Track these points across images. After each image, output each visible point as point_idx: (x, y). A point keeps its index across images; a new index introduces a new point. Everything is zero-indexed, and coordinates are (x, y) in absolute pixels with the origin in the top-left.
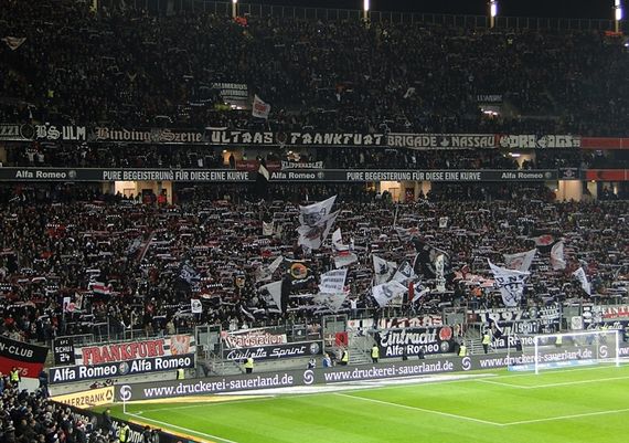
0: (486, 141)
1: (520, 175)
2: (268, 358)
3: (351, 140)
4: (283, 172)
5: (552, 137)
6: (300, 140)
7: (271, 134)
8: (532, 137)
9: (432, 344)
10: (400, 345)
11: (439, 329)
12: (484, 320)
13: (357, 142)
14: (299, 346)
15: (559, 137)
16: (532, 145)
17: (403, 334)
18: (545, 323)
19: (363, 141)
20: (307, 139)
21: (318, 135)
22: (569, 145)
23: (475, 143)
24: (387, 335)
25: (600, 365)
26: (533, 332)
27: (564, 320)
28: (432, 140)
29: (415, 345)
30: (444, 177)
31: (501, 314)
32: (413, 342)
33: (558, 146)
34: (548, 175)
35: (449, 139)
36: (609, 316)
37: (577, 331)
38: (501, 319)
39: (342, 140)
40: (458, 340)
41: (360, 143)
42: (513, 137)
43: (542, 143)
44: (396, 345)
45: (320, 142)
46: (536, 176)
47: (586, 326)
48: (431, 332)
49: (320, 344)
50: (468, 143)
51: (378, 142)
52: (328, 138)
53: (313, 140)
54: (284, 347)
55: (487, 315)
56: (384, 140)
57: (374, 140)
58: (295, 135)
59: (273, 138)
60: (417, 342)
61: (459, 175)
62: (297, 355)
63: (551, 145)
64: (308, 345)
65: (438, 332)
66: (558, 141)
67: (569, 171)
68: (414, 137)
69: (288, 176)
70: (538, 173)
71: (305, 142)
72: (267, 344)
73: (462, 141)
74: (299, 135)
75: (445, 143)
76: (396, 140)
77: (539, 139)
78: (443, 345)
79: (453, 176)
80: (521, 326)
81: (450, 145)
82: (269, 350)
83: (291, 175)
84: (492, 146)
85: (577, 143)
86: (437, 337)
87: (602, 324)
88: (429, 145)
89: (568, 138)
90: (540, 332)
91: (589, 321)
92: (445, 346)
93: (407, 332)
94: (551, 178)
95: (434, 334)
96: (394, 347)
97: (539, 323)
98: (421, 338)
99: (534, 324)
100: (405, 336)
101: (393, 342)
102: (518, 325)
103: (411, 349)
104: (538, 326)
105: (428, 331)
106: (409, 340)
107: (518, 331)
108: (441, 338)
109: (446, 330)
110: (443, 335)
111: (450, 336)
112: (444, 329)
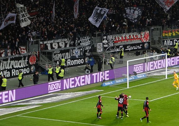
10: (8, 70)
11: (29, 56)
12: (49, 48)
17: (9, 61)
18: (87, 49)
26: (81, 56)
29: (16, 69)
31: (58, 43)
36: (117, 42)
38: (59, 47)
40: (41, 64)
44: (5, 70)
48: (25, 59)
55: (51, 44)
60: (17, 67)
65: (28, 59)
78: (32, 68)
86: (28, 63)
87: (113, 47)
90: (85, 55)
92: (33, 68)
93: (11, 59)
95: (26, 60)
96: (4, 71)
97: (83, 49)
98: (19, 64)
99: (81, 49)
100: (10, 63)
101: (4, 68)
102: (73, 51)
103: (14, 72)
104: (83, 50)
105: (23, 59)
106: (13, 66)
107: (73, 55)
108: (30, 63)
109: (33, 57)
110: (31, 61)
111: (35, 62)
112: (32, 56)
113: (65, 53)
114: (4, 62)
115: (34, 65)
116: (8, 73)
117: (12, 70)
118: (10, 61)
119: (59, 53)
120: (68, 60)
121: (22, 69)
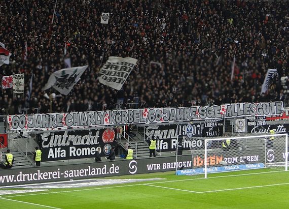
9: (95, 146)
10: (62, 148)
11: (102, 131)
17: (65, 136)
18: (209, 125)
24: (49, 137)
25: (268, 169)
26: (197, 135)
27: (228, 122)
29: (77, 147)
32: (75, 143)
36: (272, 118)
37: (242, 134)
40: (121, 143)
44: (57, 147)
47: (249, 129)
48: (94, 134)
60: (79, 144)
65: (101, 135)
78: (107, 147)
80: (185, 129)
86: (100, 140)
87: (266, 127)
90: (204, 134)
91: (254, 124)
93: (69, 133)
95: (97, 136)
96: (56, 149)
97: (203, 125)
98: (83, 140)
99: (199, 126)
100: (67, 138)
101: (55, 144)
102: (182, 127)
103: (74, 152)
104: (202, 128)
105: (90, 133)
106: (71, 142)
107: (182, 133)
108: (104, 141)
109: (109, 132)
110: (106, 138)
111: (113, 139)
112: (107, 131)
113: (167, 130)
114: (57, 136)
115: (109, 143)
116: (63, 152)
117: (71, 148)
118: (68, 135)
119: (158, 130)
120: (173, 141)
121: (88, 149)
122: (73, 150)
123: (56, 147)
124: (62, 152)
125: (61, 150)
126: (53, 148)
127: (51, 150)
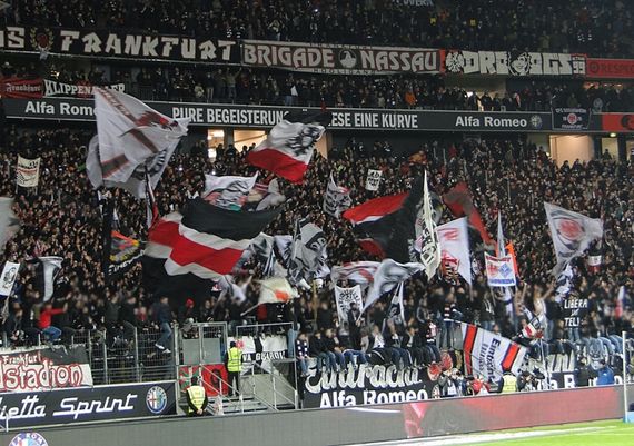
0: (421, 61)
1: (488, 121)
2: (49, 419)
3: (176, 50)
4: (49, 102)
5: (535, 56)
6: (78, 46)
7: (22, 31)
8: (502, 55)
9: (415, 388)
10: (349, 391)
13: (188, 53)
14: (121, 393)
15: (548, 56)
16: (503, 70)
19: (198, 52)
20: (92, 43)
21: (112, 37)
22: (566, 70)
23: (402, 64)
28: (325, 54)
29: (379, 390)
30: (352, 122)
32: (375, 383)
33: (548, 71)
34: (535, 121)
35: (356, 54)
39: (159, 49)
41: (192, 55)
42: (468, 55)
43: (520, 67)
44: (338, 389)
45: (118, 51)
46: (515, 123)
49: (169, 389)
50: (390, 63)
51: (226, 56)
52: (133, 45)
53: (103, 46)
54: (86, 395)
56: (237, 53)
57: (219, 51)
58: (68, 37)
59: (27, 38)
60: (383, 385)
61: (380, 118)
62: (116, 413)
63: (536, 70)
64: (143, 392)
66: (547, 64)
67: (573, 116)
68: (293, 49)
69: (57, 109)
70: (519, 117)
71: (87, 49)
72: (45, 386)
73: (381, 59)
74: (76, 35)
75: (349, 61)
76: (258, 53)
77: (514, 58)
79: (368, 120)
81: (358, 66)
82: (50, 400)
83: (65, 108)
84: (432, 69)
85: (580, 67)
86: (423, 375)
88: (321, 65)
89: (564, 58)
94: (542, 127)
96: (335, 393)
98: (389, 375)
101: (333, 384)
103: (372, 400)
106: (367, 380)
108: (431, 376)
110: (435, 371)
116: (350, 400)
117: (365, 393)
120: (566, 377)
121: (402, 393)
122: (370, 395)
123: (335, 390)
124: (347, 399)
125: (345, 396)
126: (330, 392)
127: (325, 396)
